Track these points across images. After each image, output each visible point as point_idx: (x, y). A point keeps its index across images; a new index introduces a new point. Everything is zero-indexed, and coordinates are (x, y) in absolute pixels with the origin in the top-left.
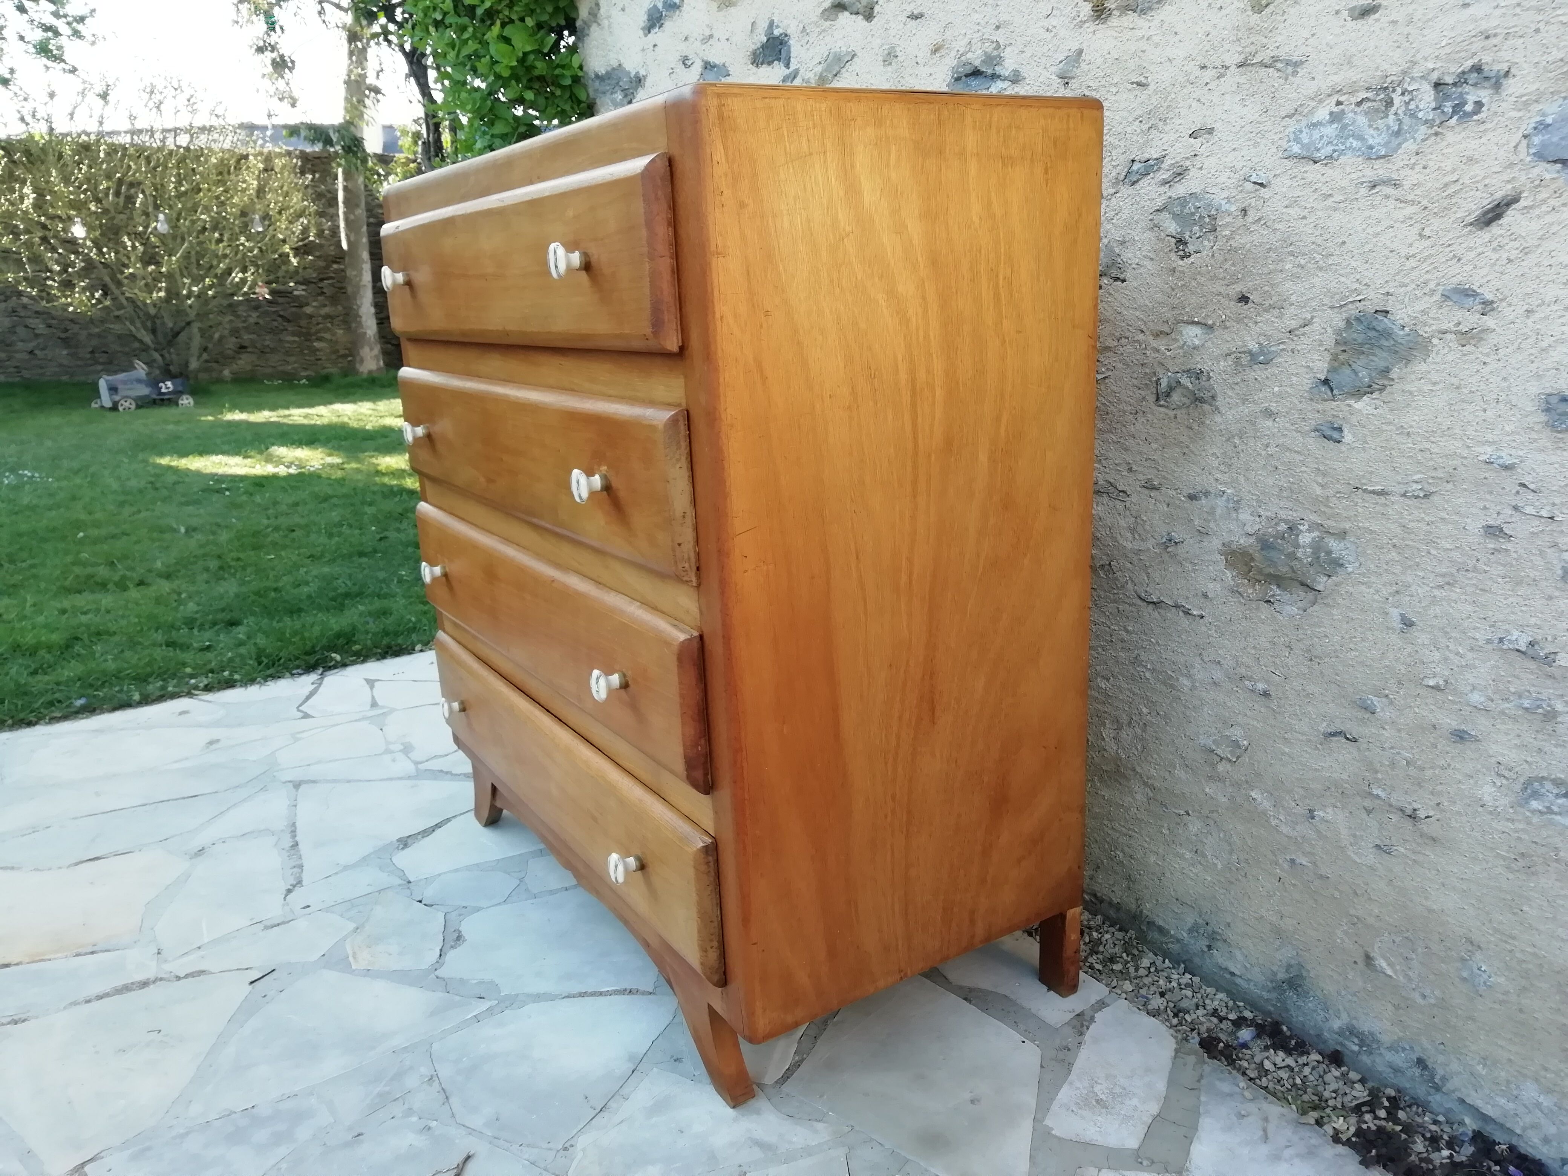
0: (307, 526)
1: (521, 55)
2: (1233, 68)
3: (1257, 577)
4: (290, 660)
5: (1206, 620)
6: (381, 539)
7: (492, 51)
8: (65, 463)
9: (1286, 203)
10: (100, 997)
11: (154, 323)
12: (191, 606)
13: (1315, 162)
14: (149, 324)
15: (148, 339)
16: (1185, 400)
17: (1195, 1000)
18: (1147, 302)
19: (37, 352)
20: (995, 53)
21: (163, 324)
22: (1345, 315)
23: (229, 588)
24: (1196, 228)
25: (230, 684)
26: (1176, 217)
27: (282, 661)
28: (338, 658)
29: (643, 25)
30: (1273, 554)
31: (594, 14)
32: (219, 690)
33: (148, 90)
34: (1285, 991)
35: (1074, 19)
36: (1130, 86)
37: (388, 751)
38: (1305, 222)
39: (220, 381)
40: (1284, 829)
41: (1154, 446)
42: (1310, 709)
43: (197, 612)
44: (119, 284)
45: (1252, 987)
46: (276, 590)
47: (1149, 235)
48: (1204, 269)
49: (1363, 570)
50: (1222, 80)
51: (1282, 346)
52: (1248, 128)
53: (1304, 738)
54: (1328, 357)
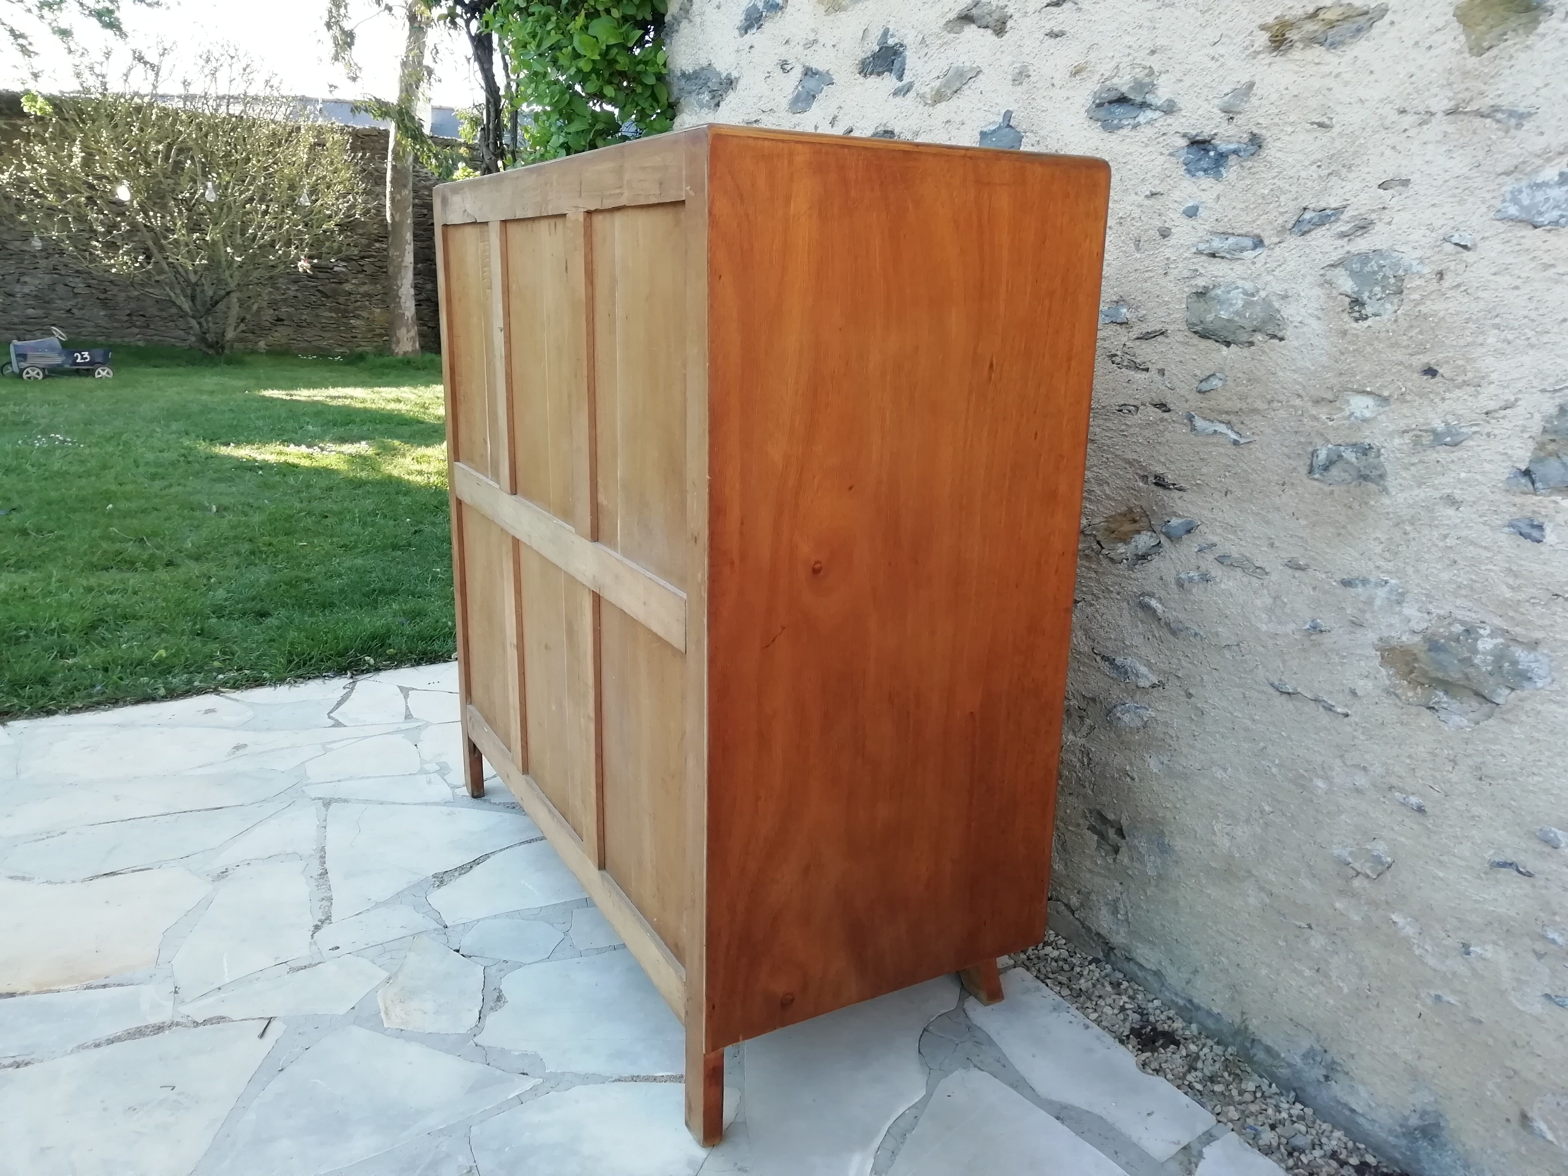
0: (341, 513)
1: (604, 47)
2: (1439, 115)
3: (1419, 680)
4: (322, 661)
5: (1352, 719)
6: (416, 532)
7: (576, 43)
8: (98, 429)
9: (1494, 270)
10: (111, 1041)
11: (194, 290)
12: (221, 593)
13: (1535, 227)
14: (189, 292)
15: (186, 306)
16: (1346, 476)
17: (1310, 1137)
18: (1308, 364)
19: (74, 311)
20: (1147, 80)
21: (203, 291)
22: (1558, 401)
23: (261, 575)
24: (1377, 289)
25: (258, 682)
26: (1353, 274)
27: (313, 661)
28: (372, 661)
29: (739, 24)
30: (1442, 656)
31: (685, 10)
32: (247, 688)
33: (204, 57)
34: (1416, 1139)
35: (1246, 48)
36: (1309, 127)
37: (423, 771)
38: (1516, 292)
39: (254, 352)
40: (1431, 961)
41: (1303, 522)
42: (1474, 832)
43: (226, 600)
44: (162, 249)
45: (1376, 1128)
46: (307, 580)
47: (1317, 291)
48: (1383, 334)
49: (1556, 687)
50: (1425, 127)
51: (1475, 429)
52: (1452, 183)
53: (1464, 863)
54: (1531, 445)
